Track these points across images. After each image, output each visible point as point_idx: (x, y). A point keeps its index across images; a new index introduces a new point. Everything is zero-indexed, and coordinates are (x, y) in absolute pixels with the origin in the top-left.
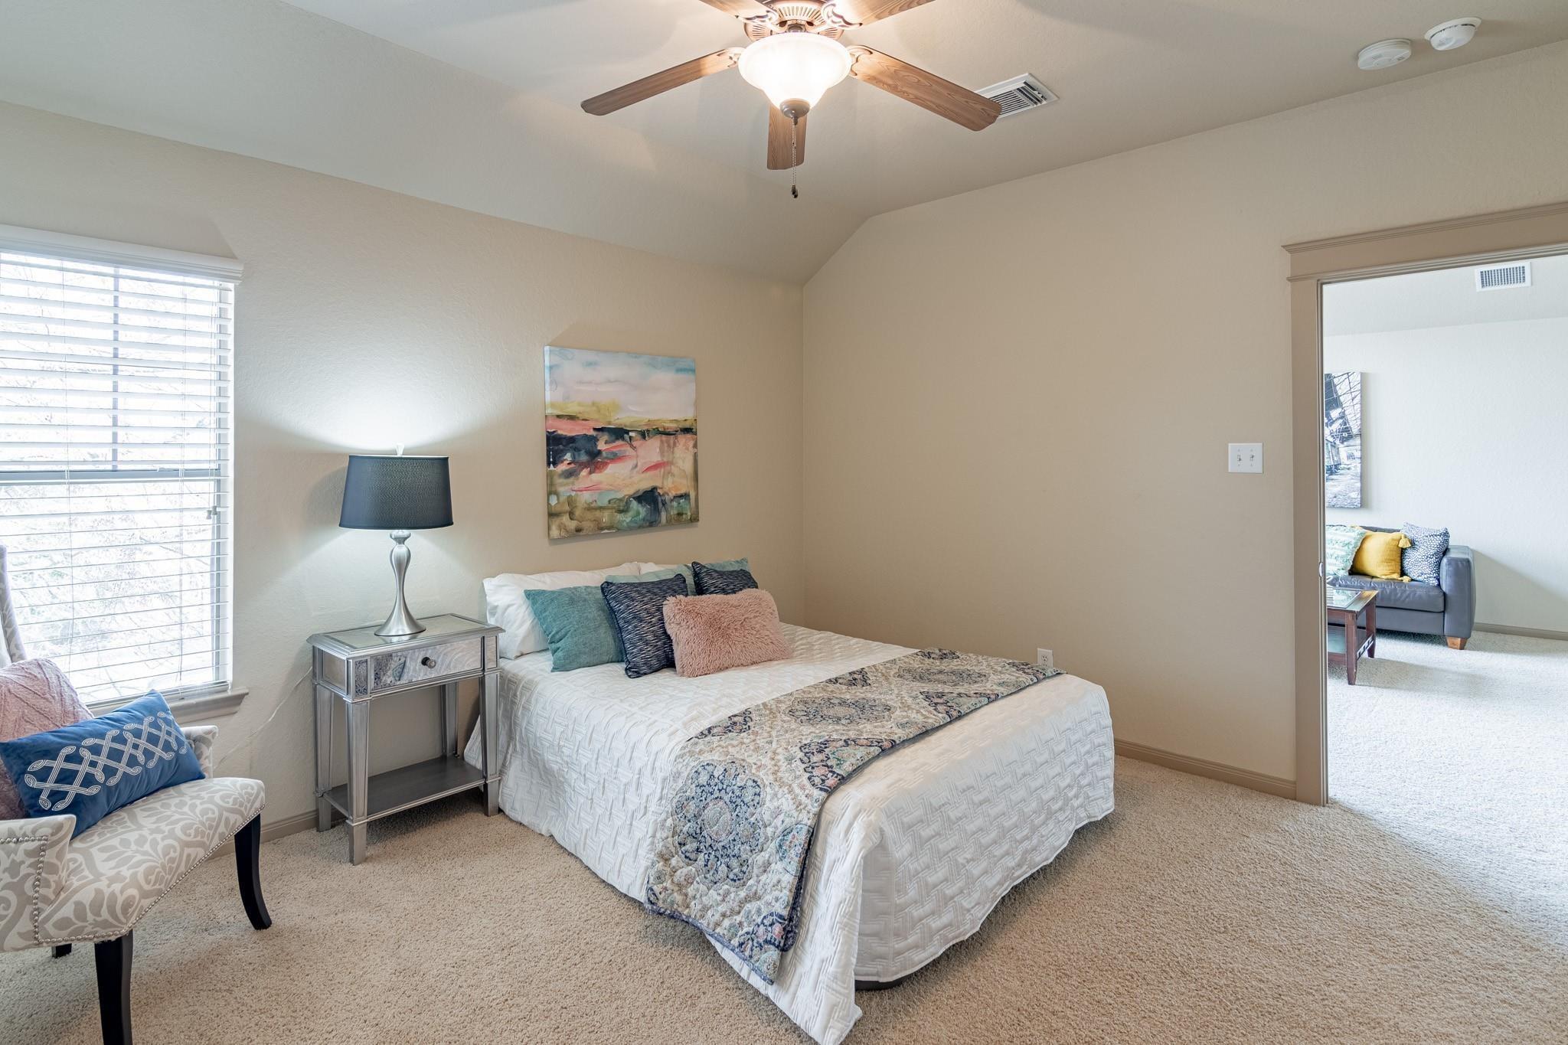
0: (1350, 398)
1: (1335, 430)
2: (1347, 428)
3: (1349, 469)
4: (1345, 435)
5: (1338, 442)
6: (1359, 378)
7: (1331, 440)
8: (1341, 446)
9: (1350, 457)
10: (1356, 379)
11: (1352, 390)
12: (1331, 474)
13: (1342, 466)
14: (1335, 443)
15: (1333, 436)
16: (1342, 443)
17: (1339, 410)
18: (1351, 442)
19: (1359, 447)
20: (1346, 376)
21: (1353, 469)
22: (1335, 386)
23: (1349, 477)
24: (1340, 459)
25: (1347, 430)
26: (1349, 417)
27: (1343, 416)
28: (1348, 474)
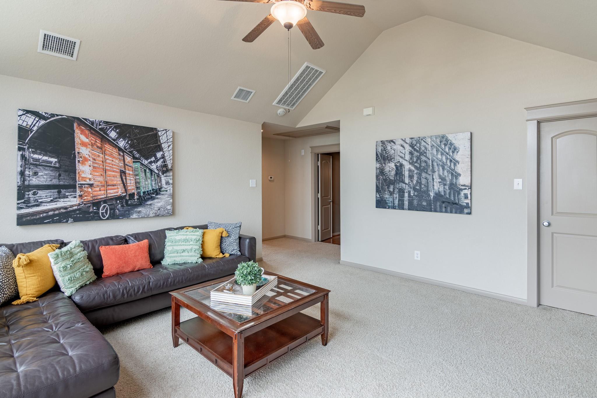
0: (167, 146)
1: (159, 166)
2: (165, 165)
3: (166, 191)
4: (165, 169)
5: (160, 174)
6: (172, 134)
7: (157, 172)
8: (162, 176)
9: (167, 183)
10: (170, 134)
11: (168, 141)
12: (157, 195)
13: (163, 189)
14: (159, 174)
15: (158, 170)
16: (163, 174)
17: (161, 153)
18: (168, 174)
19: (171, 177)
20: (165, 131)
21: (169, 191)
22: (159, 137)
23: (166, 196)
24: (161, 184)
25: (166, 166)
26: (167, 158)
27: (163, 157)
28: (166, 194)
